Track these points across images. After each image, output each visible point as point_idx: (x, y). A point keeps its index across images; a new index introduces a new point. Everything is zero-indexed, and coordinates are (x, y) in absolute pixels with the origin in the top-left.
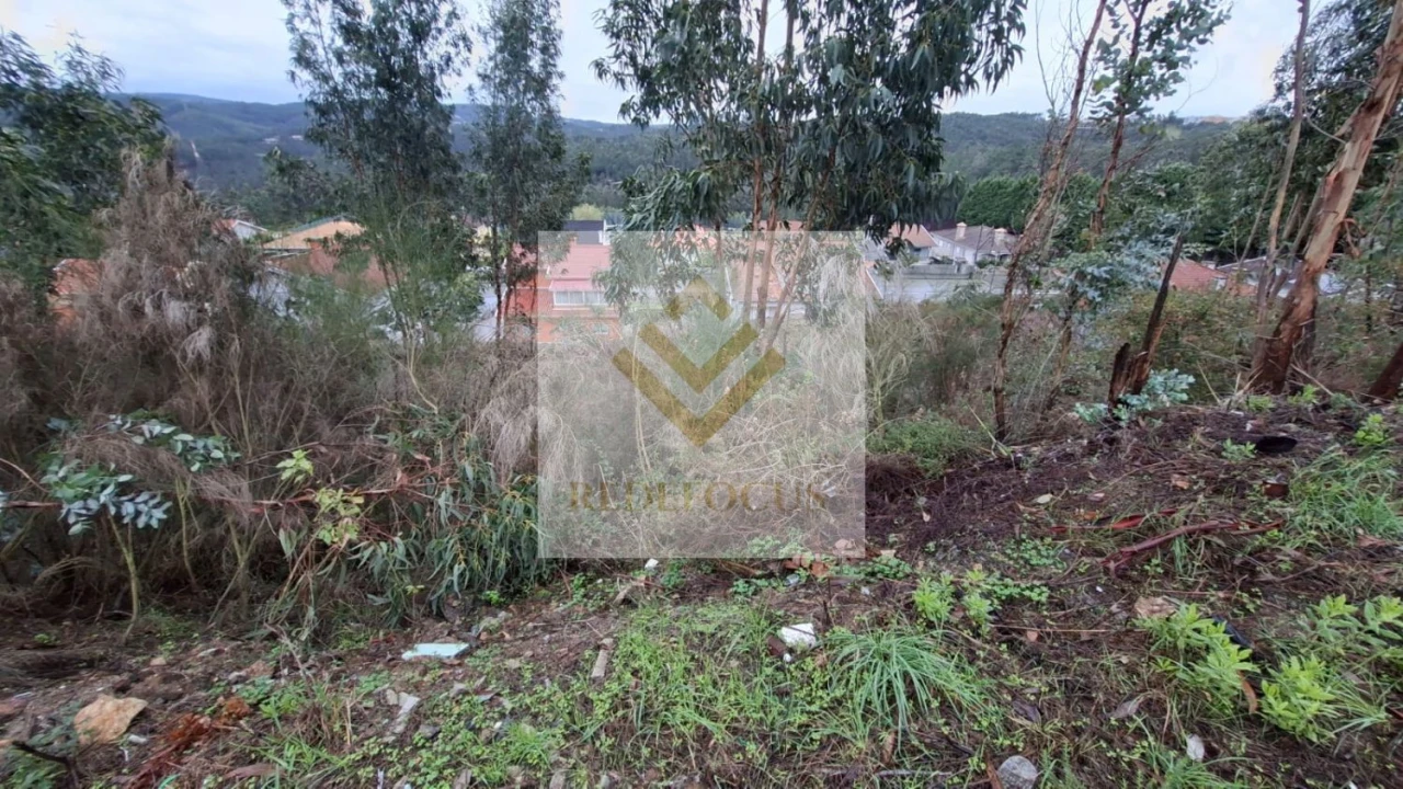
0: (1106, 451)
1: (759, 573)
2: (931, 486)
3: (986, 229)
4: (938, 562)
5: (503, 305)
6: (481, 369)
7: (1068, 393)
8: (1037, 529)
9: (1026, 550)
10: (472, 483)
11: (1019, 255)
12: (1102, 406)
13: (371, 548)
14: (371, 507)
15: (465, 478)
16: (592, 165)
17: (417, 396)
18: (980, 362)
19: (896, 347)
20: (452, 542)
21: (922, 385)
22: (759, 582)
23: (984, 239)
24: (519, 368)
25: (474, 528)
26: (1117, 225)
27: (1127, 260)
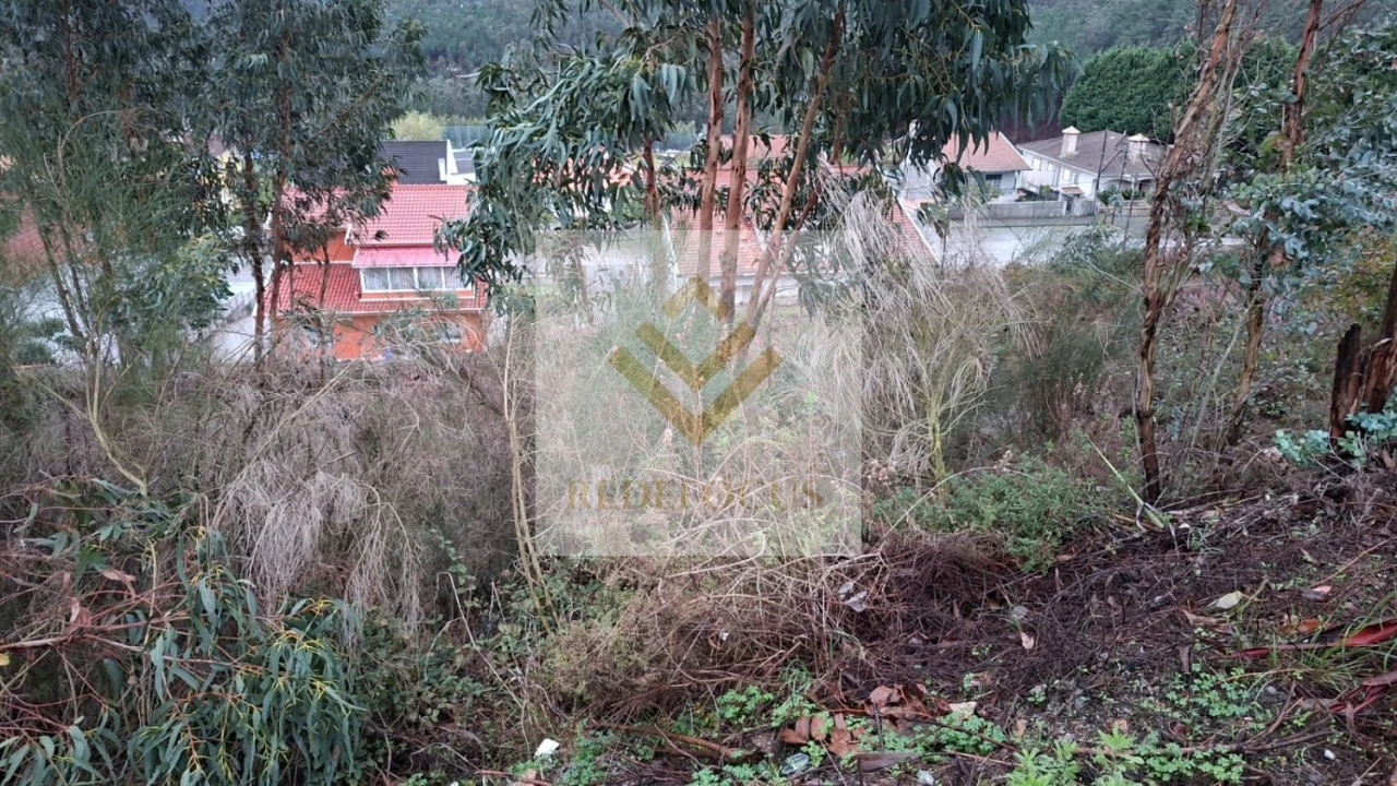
0: (1331, 512)
1: (737, 753)
2: (1035, 586)
3: (1113, 137)
4: (1051, 720)
5: (268, 294)
6: (227, 410)
7: (1263, 414)
8: (1218, 654)
9: (1201, 693)
10: (213, 618)
11: (1169, 180)
12: (1321, 435)
13: (25, 749)
14: (23, 672)
15: (199, 610)
16: (423, 44)
17: (107, 464)
18: (1110, 366)
19: (964, 345)
20: (177, 729)
21: (1012, 410)
22: (738, 771)
23: (1111, 153)
24: (298, 405)
25: (217, 702)
26: (1326, 123)
27: (1349, 185)
